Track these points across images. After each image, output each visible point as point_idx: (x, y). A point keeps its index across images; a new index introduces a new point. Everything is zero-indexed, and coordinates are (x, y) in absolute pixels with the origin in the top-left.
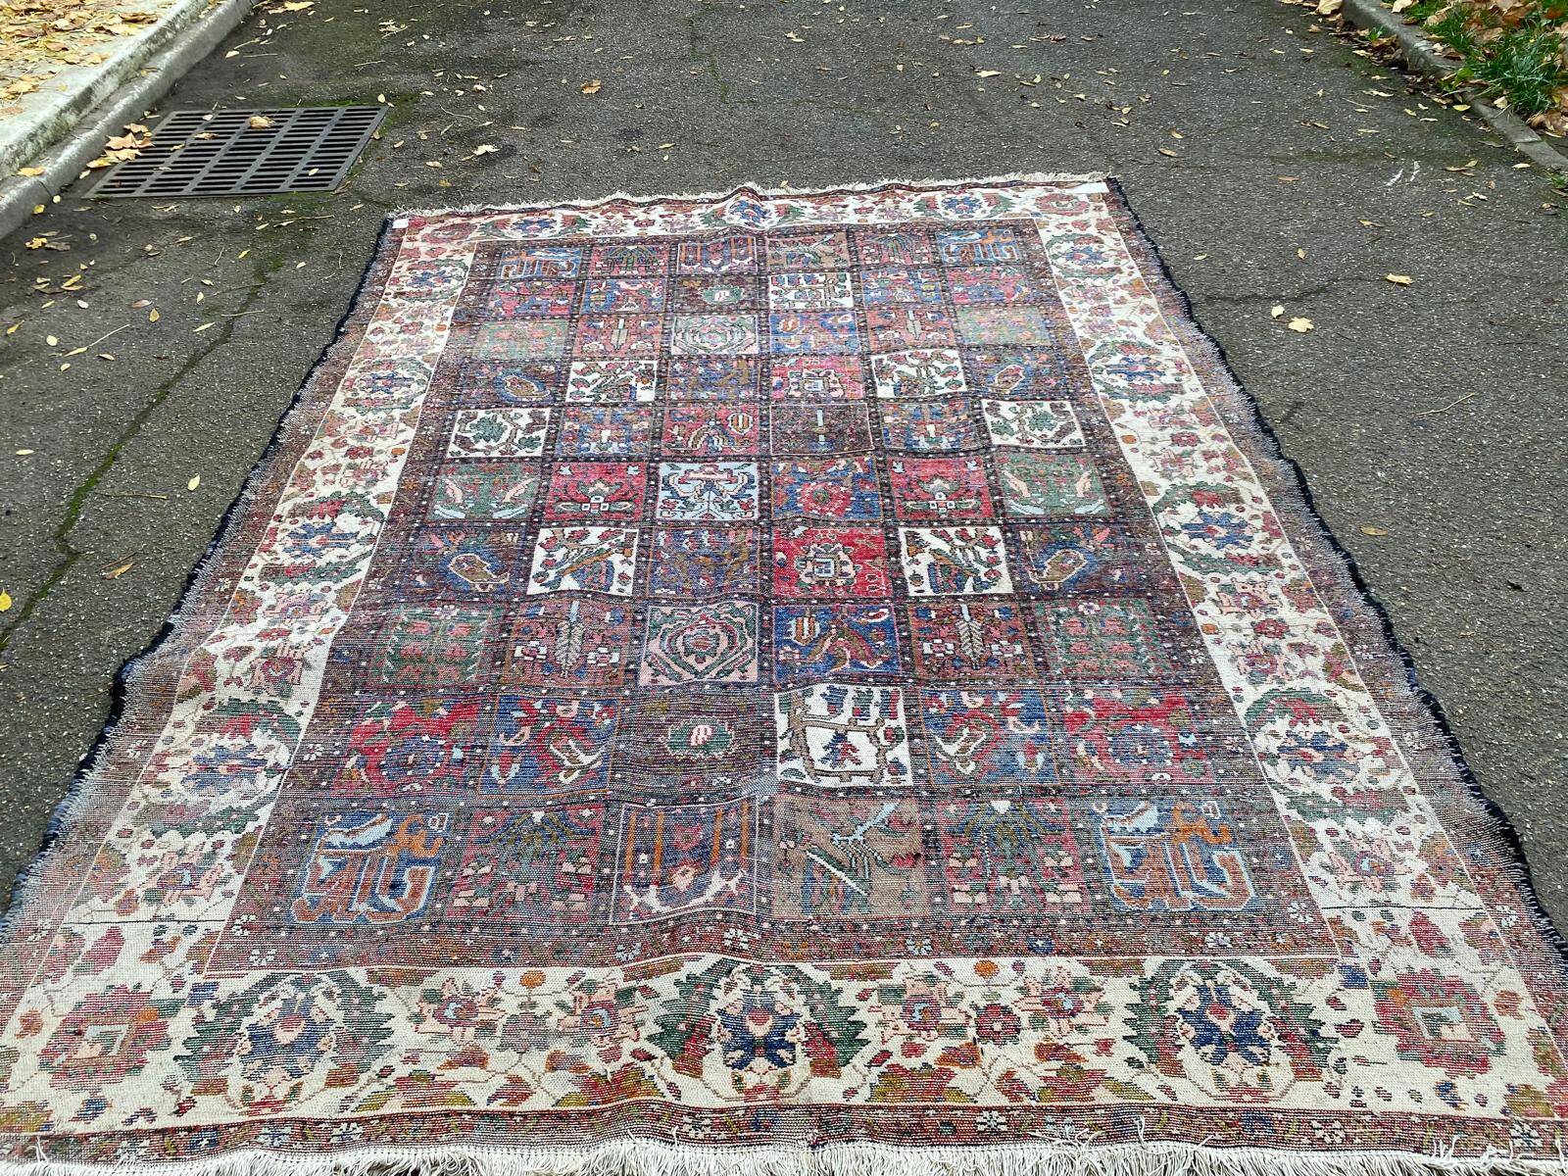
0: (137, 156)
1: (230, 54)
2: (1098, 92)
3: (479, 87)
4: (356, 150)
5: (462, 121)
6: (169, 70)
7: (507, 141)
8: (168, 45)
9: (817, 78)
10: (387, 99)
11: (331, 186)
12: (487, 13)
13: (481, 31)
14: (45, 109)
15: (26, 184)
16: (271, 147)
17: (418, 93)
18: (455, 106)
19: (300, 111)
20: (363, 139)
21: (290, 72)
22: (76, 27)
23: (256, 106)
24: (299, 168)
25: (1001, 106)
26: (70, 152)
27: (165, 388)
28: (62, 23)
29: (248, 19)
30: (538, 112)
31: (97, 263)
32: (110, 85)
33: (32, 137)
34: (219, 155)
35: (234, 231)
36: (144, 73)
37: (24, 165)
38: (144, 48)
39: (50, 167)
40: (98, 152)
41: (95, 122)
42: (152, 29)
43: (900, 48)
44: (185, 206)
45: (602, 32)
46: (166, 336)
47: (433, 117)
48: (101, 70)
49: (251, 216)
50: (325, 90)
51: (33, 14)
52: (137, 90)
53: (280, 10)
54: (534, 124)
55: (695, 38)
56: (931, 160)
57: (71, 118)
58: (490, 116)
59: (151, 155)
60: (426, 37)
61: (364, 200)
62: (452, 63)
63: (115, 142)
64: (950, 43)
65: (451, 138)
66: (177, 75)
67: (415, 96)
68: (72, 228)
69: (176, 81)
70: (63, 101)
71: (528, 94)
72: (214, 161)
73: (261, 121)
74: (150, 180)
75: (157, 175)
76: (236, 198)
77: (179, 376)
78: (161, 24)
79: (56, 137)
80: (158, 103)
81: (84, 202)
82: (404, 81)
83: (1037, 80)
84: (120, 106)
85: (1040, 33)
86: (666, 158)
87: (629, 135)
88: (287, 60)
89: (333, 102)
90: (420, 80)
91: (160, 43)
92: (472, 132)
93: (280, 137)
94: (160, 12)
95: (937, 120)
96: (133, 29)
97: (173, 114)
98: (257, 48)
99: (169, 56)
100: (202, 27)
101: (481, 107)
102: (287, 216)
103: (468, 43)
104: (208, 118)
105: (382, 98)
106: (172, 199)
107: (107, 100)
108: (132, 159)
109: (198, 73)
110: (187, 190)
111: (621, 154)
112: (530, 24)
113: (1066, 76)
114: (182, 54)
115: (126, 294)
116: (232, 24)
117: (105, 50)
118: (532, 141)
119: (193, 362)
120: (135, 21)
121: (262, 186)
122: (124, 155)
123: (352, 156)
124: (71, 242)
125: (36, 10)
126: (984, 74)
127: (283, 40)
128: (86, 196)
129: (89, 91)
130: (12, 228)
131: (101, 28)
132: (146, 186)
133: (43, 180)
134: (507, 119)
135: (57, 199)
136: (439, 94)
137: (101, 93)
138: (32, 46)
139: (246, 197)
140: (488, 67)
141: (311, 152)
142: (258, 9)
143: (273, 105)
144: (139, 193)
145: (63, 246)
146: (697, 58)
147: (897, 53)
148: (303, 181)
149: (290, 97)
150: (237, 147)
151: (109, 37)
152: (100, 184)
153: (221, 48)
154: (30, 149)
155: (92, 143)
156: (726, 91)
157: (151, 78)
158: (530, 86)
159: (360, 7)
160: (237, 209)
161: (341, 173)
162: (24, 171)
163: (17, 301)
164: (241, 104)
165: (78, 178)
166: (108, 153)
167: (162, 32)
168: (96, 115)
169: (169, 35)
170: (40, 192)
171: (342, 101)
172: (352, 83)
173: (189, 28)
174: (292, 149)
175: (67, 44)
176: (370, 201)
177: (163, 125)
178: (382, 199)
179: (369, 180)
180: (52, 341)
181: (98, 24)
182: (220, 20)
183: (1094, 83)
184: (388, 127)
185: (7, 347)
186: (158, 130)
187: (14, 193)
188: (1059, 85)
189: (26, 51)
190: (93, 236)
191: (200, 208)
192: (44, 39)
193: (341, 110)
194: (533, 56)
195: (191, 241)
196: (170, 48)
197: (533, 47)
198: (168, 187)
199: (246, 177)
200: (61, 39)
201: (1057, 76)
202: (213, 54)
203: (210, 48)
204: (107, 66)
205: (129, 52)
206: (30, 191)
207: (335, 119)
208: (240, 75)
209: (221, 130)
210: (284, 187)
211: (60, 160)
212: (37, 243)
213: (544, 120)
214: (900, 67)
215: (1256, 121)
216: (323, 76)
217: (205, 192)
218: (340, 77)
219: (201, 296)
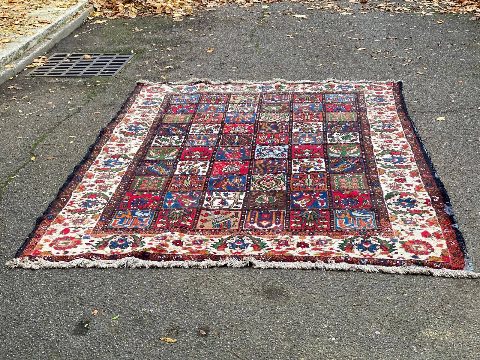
0: (44, 65)
1: (76, 36)
2: (402, 55)
3: (169, 49)
4: (122, 66)
5: (162, 59)
6: (54, 40)
7: (177, 65)
8: (55, 31)
9: (295, 49)
10: (134, 52)
11: (113, 76)
12: (174, 26)
13: (171, 32)
14: (15, 47)
15: (8, 69)
16: (92, 64)
17: (146, 50)
18: (160, 54)
19: (102, 54)
20: (125, 63)
21: (98, 42)
22: (22, 24)
23: (86, 52)
24: (102, 70)
25: (362, 59)
26: (21, 62)
27: (60, 123)
28: (17, 22)
29: (82, 25)
30: (190, 57)
31: (32, 93)
32: (35, 43)
33: (10, 56)
34: (73, 66)
35: (79, 86)
36: (46, 40)
37: (7, 64)
38: (46, 32)
39: (16, 65)
40: (30, 63)
41: (29, 54)
42: (50, 26)
43: (330, 40)
44: (61, 80)
45: (217, 33)
46: (58, 111)
47: (151, 57)
48: (32, 37)
49: (85, 83)
50: (112, 48)
51: (5, 19)
52: (44, 45)
53: (94, 23)
54: (187, 60)
55: (252, 36)
56: (330, 74)
57: (22, 52)
58: (171, 58)
59: (47, 66)
60: (150, 33)
61: (125, 79)
62: (158, 41)
63: (36, 60)
64: (351, 39)
65: (157, 64)
66: (57, 42)
67: (145, 51)
68: (22, 84)
69: (56, 43)
70: (20, 46)
71: (186, 52)
72: (71, 67)
73: (89, 57)
75: (51, 70)
76: (80, 78)
77: (64, 120)
78: (53, 24)
79: (17, 57)
80: (50, 50)
81: (26, 77)
82: (141, 47)
83: (379, 51)
84: (38, 49)
85: (388, 37)
86: (234, 71)
87: (221, 64)
88: (97, 39)
89: (114, 52)
90: (147, 46)
91: (52, 31)
92: (165, 62)
93: (95, 61)
94: (52, 20)
95: (336, 62)
96: (43, 25)
97: (56, 54)
98: (83, 35)
99: (55, 35)
100: (67, 26)
101: (169, 55)
102: (98, 83)
103: (166, 35)
104: (68, 55)
105: (132, 51)
106: (57, 77)
107: (33, 47)
108: (42, 66)
109: (64, 42)
110: (62, 75)
111: (218, 69)
112: (190, 30)
113: (391, 50)
114: (59, 35)
115: (44, 101)
116: (76, 26)
117: (33, 31)
118: (186, 65)
119: (68, 117)
120: (44, 23)
121: (89, 75)
122: (39, 64)
123: (121, 68)
124: (22, 87)
125: (6, 18)
126: (360, 49)
127: (95, 33)
128: (27, 75)
129: (28, 43)
130: (3, 82)
131: (31, 25)
132: (48, 73)
133: (13, 69)
134: (178, 59)
135: (17, 76)
136: (153, 51)
137: (31, 45)
138: (7, 29)
139: (83, 78)
140: (173, 43)
141: (106, 66)
142: (86, 22)
143: (92, 52)
144: (45, 75)
145: (20, 88)
146: (252, 42)
147: (329, 42)
148: (103, 74)
149: (100, 50)
150: (79, 64)
151: (34, 27)
152: (31, 72)
153: (72, 34)
154: (9, 59)
155: (28, 60)
156: (260, 52)
157: (48, 42)
158: (188, 49)
159: (125, 23)
160: (80, 81)
161: (117, 72)
162: (6, 66)
163: (7, 102)
164: (80, 52)
165: (23, 70)
166: (33, 63)
167: (53, 27)
168: (30, 52)
169: (55, 28)
170: (11, 72)
171: (117, 52)
172: (121, 46)
173: (62, 26)
174: (99, 65)
175: (20, 29)
176: (127, 80)
177: (52, 56)
178: (131, 79)
179: (128, 73)
180: (20, 111)
181: (30, 23)
182: (73, 24)
183: (402, 52)
184: (134, 60)
185: (6, 113)
186: (50, 58)
187: (4, 71)
188: (387, 53)
189: (5, 30)
190: (30, 86)
191: (67, 80)
192: (11, 27)
193: (117, 55)
194: (190, 40)
195: (65, 89)
196: (55, 32)
197: (190, 37)
198: (55, 74)
199: (83, 72)
200: (17, 27)
201: (388, 50)
202: (69, 36)
203: (69, 34)
204: (34, 36)
205: (42, 32)
206: (9, 72)
207: (115, 57)
208: (79, 43)
209: (74, 58)
210: (97, 75)
211: (19, 64)
212: (12, 87)
213: (192, 59)
214: (328, 47)
215: (458, 65)
216: (110, 44)
217: (68, 76)
218: (117, 45)
219: (69, 102)
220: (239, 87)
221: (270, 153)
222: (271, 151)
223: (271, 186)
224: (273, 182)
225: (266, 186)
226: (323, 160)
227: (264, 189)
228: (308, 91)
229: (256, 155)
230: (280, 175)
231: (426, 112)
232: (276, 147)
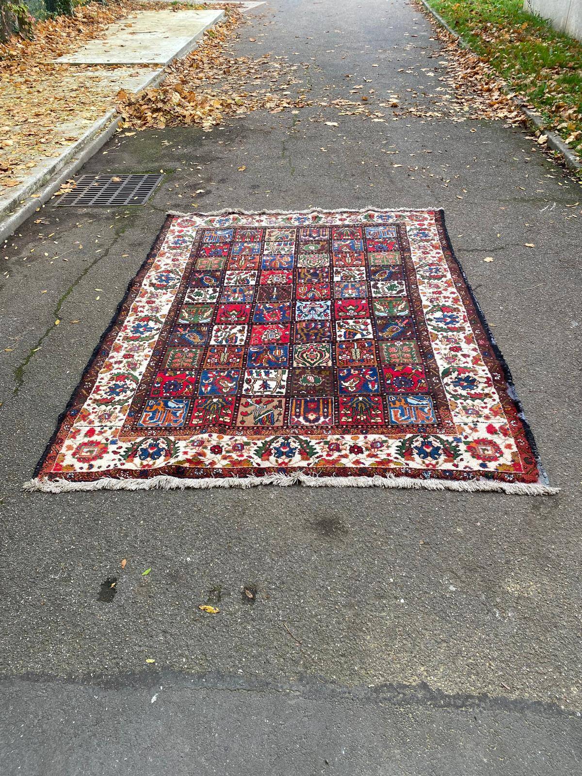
0: (72, 191)
1: (105, 153)
2: (439, 174)
3: (199, 168)
4: (152, 190)
5: (192, 180)
6: (82, 159)
7: (208, 188)
8: (82, 149)
9: (330, 166)
10: (164, 172)
11: (142, 204)
12: (204, 138)
13: (201, 145)
14: (40, 173)
15: (34, 200)
16: (120, 189)
17: (175, 170)
18: (189, 175)
19: (131, 175)
20: (154, 187)
21: (127, 160)
22: (48, 142)
23: (114, 173)
24: (131, 197)
25: (399, 178)
26: (48, 189)
27: (86, 270)
28: (43, 140)
29: (111, 139)
30: (221, 177)
31: (60, 229)
32: (62, 165)
33: (35, 183)
34: (102, 191)
35: (107, 218)
36: (73, 160)
37: (32, 194)
38: (73, 150)
39: (42, 194)
40: (58, 189)
41: (56, 178)
42: (76, 143)
43: (365, 155)
44: (89, 210)
45: (248, 146)
46: (86, 254)
47: (181, 179)
48: (59, 159)
49: (114, 213)
50: (141, 168)
51: (31, 136)
52: (71, 167)
53: (123, 136)
54: (219, 182)
55: (284, 149)
56: (368, 198)
57: (48, 177)
58: (202, 179)
59: (76, 191)
60: (180, 147)
61: (155, 209)
62: (189, 158)
63: (63, 186)
64: (385, 153)
65: (187, 187)
66: (85, 161)
67: (174, 171)
68: (50, 216)
69: (85, 163)
70: (46, 171)
71: (217, 171)
72: (100, 194)
73: (117, 179)
74: (77, 200)
75: (79, 198)
76: (108, 207)
77: (91, 266)
78: (79, 141)
79: (43, 184)
80: (78, 172)
81: (53, 207)
82: (170, 165)
83: (416, 169)
84: (65, 173)
85: (422, 149)
86: (267, 196)
87: (254, 187)
88: (126, 156)
89: (143, 172)
90: (177, 164)
91: (79, 149)
92: (195, 185)
93: (123, 185)
94: (79, 136)
95: (373, 184)
96: (69, 143)
97: (84, 176)
98: (112, 151)
99: (82, 153)
100: (94, 142)
101: (199, 175)
102: (126, 214)
103: (196, 150)
104: (97, 177)
105: (162, 171)
106: (85, 207)
107: (60, 170)
108: (70, 192)
109: (92, 161)
110: (90, 204)
111: (251, 194)
112: (220, 142)
113: (428, 167)
114: (87, 153)
115: (71, 240)
116: (105, 141)
117: (60, 151)
118: (218, 189)
119: (95, 262)
120: (70, 140)
121: (118, 202)
122: (67, 191)
123: (150, 192)
124: (50, 221)
125: (33, 135)
126: (396, 166)
127: (124, 148)
128: (54, 205)
129: (55, 167)
130: (29, 216)
131: (58, 143)
132: (75, 202)
133: (39, 199)
134: (209, 180)
135: (44, 206)
136: (183, 170)
137: (58, 168)
138: (32, 149)
139: (112, 207)
140: (203, 160)
141: (135, 191)
142: (115, 135)
143: (120, 173)
144: (73, 204)
145: (47, 223)
146: (284, 157)
147: (363, 157)
148: (132, 201)
149: (127, 170)
150: (108, 189)
151: (61, 146)
152: (59, 201)
153: (101, 150)
154: (34, 189)
155: (55, 186)
156: (294, 171)
157: (76, 162)
158: (219, 167)
159: (154, 135)
160: (109, 211)
161: (146, 199)
162: (32, 196)
163: (33, 241)
164: (109, 172)
165: (50, 199)
166: (61, 190)
167: (80, 144)
168: (56, 176)
169: (82, 146)
170: (38, 203)
171: (147, 172)
172: (151, 165)
173: (90, 143)
174: (128, 190)
175: (46, 149)
176: (157, 209)
177: (80, 180)
178: (161, 208)
179: (157, 201)
180: (46, 254)
181: (57, 141)
182: (101, 140)
183: (438, 170)
184: (164, 182)
185: (31, 256)
186: (78, 182)
187: (30, 203)
188: (424, 171)
189: (30, 151)
190: (57, 219)
191: (95, 210)
192: (37, 146)
193: (146, 175)
194: (221, 155)
195: (93, 222)
196: (83, 151)
197: (221, 152)
198: (83, 203)
199: (111, 199)
200: (43, 147)
201: (425, 167)
202: (98, 153)
203: (97, 150)
204: (60, 158)
205: (68, 152)
206: (35, 203)
207: (144, 179)
208: (108, 161)
209: (103, 181)
210: (125, 203)
211: (45, 192)
212: (38, 221)
213: (223, 181)
214: (363, 163)
215: (498, 186)
216: (139, 162)
217: (97, 205)
218: (146, 163)
219: (97, 241)
220: (274, 219)
221: (311, 312)
222: (313, 308)
223: (315, 360)
224: (317, 354)
225: (309, 360)
226: (369, 321)
227: (308, 365)
228: (346, 222)
229: (296, 316)
230: (324, 344)
231: (472, 251)
232: (317, 303)
